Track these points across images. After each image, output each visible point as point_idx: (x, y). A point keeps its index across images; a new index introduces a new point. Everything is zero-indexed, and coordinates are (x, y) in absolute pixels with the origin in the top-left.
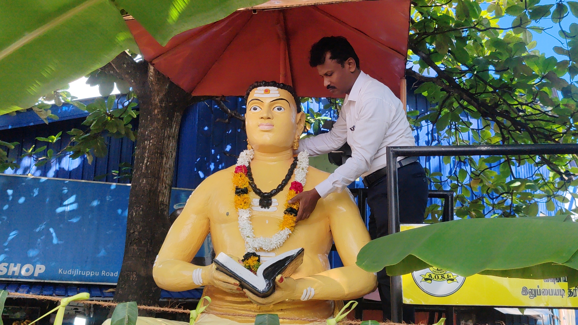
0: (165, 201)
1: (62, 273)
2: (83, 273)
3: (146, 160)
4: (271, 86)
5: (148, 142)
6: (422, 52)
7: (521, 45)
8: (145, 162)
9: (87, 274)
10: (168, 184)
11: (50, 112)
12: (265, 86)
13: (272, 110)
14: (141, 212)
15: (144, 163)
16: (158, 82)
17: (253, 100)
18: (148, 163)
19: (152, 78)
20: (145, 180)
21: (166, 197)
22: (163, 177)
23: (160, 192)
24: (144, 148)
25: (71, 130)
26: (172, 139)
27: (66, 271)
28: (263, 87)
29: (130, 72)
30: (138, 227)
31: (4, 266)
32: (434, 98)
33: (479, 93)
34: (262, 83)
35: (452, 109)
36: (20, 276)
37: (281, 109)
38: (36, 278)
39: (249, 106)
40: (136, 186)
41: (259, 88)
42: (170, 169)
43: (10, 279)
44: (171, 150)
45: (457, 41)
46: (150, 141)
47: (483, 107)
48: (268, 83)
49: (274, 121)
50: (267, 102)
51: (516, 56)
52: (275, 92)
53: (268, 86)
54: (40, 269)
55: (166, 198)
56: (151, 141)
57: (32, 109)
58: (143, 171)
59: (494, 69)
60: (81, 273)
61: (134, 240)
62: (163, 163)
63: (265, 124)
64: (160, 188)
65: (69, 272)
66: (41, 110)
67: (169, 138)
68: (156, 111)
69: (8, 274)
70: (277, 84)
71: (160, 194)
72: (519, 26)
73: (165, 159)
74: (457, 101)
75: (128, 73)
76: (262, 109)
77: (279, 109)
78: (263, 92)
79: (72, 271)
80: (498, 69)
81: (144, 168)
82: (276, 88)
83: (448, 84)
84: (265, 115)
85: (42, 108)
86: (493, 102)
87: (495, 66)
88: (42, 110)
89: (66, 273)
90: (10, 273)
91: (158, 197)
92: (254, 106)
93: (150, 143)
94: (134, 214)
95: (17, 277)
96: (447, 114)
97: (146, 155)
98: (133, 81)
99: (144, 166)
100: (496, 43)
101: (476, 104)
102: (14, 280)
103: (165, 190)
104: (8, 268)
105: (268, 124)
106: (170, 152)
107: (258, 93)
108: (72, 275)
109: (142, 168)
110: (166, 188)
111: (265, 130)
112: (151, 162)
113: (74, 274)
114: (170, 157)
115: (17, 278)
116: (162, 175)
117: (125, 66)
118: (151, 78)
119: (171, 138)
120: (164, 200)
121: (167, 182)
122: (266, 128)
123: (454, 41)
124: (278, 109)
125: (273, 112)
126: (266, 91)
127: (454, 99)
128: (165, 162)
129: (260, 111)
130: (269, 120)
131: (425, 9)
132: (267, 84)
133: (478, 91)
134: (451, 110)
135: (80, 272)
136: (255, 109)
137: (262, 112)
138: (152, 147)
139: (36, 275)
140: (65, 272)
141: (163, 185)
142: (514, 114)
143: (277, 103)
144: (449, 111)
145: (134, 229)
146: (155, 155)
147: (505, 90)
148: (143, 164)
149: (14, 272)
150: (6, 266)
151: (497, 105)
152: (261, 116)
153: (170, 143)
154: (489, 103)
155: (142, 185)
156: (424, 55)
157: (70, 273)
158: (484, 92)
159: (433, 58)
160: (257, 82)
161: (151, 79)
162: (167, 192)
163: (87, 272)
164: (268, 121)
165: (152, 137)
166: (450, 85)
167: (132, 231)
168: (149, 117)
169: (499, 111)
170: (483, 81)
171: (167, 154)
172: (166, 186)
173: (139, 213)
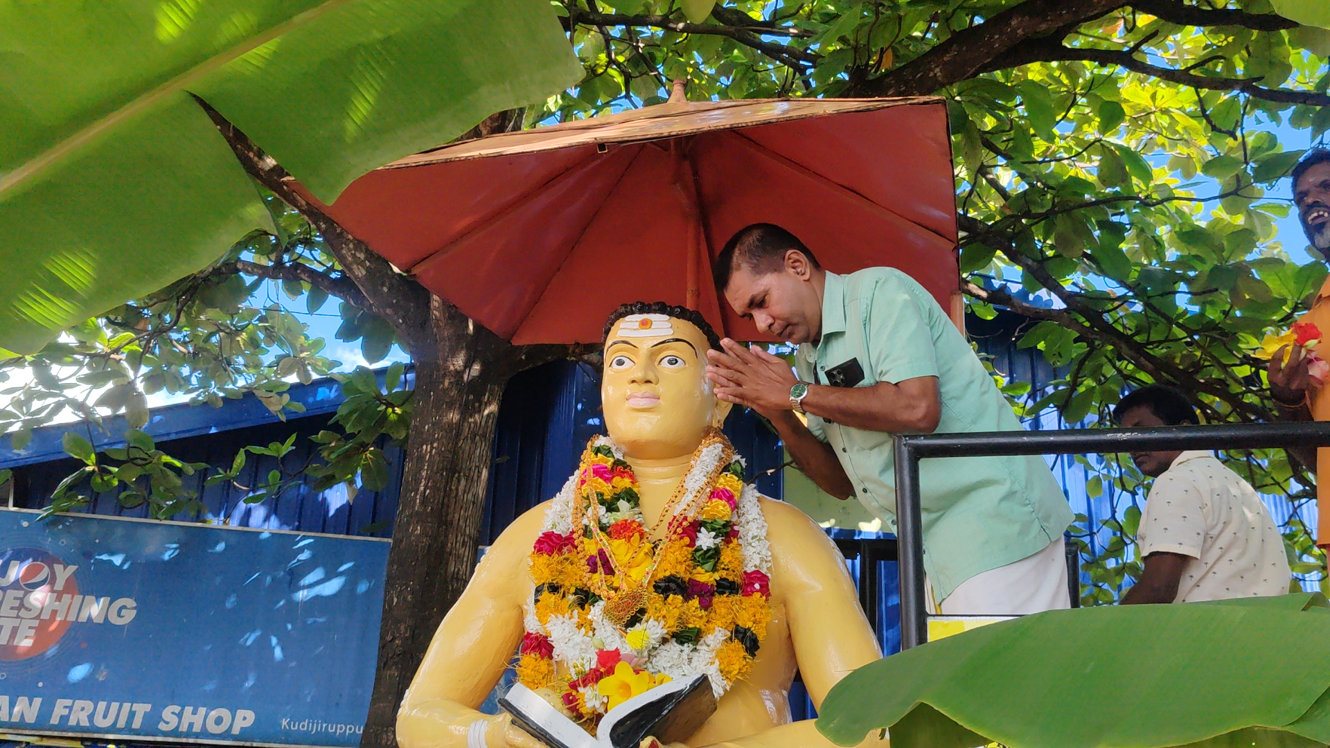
0: (461, 573)
1: (288, 728)
2: (332, 729)
3: (422, 484)
4: (655, 312)
5: (429, 446)
6: (1026, 256)
7: (1245, 237)
8: (422, 488)
9: (338, 731)
10: (469, 536)
11: (286, 397)
12: (641, 311)
13: (656, 363)
14: (409, 596)
15: (420, 492)
16: (450, 322)
17: (615, 343)
18: (428, 491)
19: (437, 313)
20: (419, 528)
21: (465, 564)
22: (459, 519)
23: (450, 554)
24: (421, 458)
25: (318, 434)
26: (481, 440)
27: (297, 723)
28: (637, 315)
29: (394, 301)
30: (402, 628)
31: (173, 713)
32: (1060, 355)
33: (1154, 342)
34: (635, 307)
35: (1100, 380)
36: (204, 733)
37: (677, 362)
38: (235, 738)
39: (609, 356)
40: (402, 541)
41: (629, 318)
42: (474, 503)
43: (184, 740)
44: (477, 464)
45: (1102, 233)
46: (432, 444)
47: (1165, 372)
48: (649, 306)
49: (660, 389)
50: (645, 347)
51: (1232, 262)
52: (662, 326)
53: (648, 313)
54: (245, 718)
55: (464, 566)
56: (435, 445)
57: (253, 394)
58: (416, 509)
59: (1187, 291)
60: (327, 727)
61: (392, 658)
62: (460, 491)
63: (639, 395)
64: (452, 544)
65: (303, 726)
66: (270, 394)
67: (473, 440)
68: (447, 383)
69: (180, 730)
70: (669, 309)
71: (452, 559)
72: (1235, 193)
73: (463, 482)
74: (1110, 361)
75: (391, 306)
76: (636, 361)
77: (673, 362)
78: (637, 325)
79: (309, 723)
80: (1194, 290)
81: (418, 501)
82: (666, 317)
83: (1087, 324)
84: (639, 375)
85: (271, 391)
86: (1188, 362)
87: (1189, 281)
88: (273, 394)
89: (296, 728)
90: (184, 728)
91: (447, 564)
92: (617, 356)
93: (432, 448)
94: (395, 600)
95: (197, 735)
96: (1091, 390)
97: (424, 474)
98: (401, 321)
99: (418, 497)
100: (1190, 236)
101: (1150, 366)
102: (191, 741)
103: (463, 549)
104: (180, 715)
105: (647, 395)
106: (476, 467)
107: (627, 328)
108: (307, 733)
109: (415, 502)
110: (464, 544)
111: (640, 407)
112: (433, 488)
113: (312, 730)
114: (475, 478)
115: (197, 738)
116: (457, 516)
117: (385, 289)
118: (435, 312)
119: (477, 438)
120: (459, 569)
121: (468, 532)
122: (643, 403)
123: (1097, 233)
124: (670, 362)
125: (659, 367)
126: (644, 324)
127: (1104, 360)
128: (463, 488)
129: (632, 367)
130: (649, 384)
131: (1032, 168)
132: (646, 308)
133: (1154, 337)
134: (1099, 383)
135: (324, 725)
136: (620, 363)
137: (634, 369)
138: (437, 458)
139: (236, 731)
140: (294, 726)
141: (459, 538)
142: (1238, 386)
143: (667, 349)
144: (1094, 384)
145: (393, 634)
146: (442, 474)
147: (1215, 334)
148: (416, 494)
149: (191, 725)
150: (177, 712)
151: (1198, 367)
152: (632, 377)
153: (476, 449)
154: (1179, 364)
155: (413, 538)
156: (1030, 262)
157: (305, 729)
158: (1167, 340)
159: (1051, 268)
160: (625, 305)
161: (436, 316)
162: (467, 554)
163: (339, 726)
164: (646, 388)
165: (436, 436)
166: (1092, 327)
167: (389, 638)
168: (432, 393)
169: (1202, 381)
170: (1164, 316)
171: (467, 472)
172: (464, 539)
173: (405, 598)
